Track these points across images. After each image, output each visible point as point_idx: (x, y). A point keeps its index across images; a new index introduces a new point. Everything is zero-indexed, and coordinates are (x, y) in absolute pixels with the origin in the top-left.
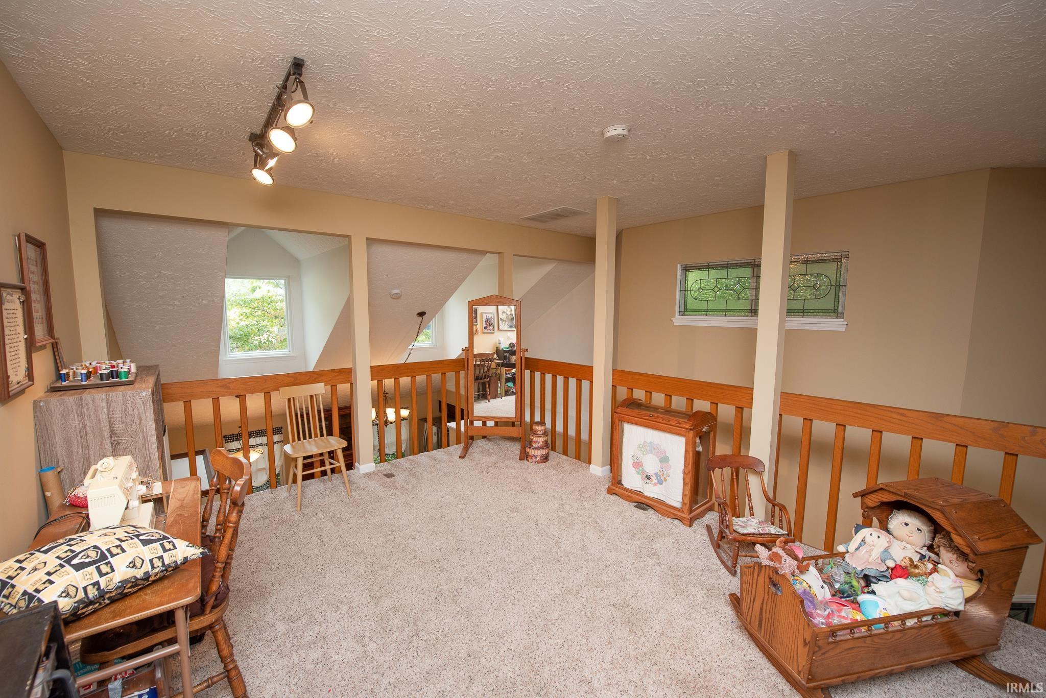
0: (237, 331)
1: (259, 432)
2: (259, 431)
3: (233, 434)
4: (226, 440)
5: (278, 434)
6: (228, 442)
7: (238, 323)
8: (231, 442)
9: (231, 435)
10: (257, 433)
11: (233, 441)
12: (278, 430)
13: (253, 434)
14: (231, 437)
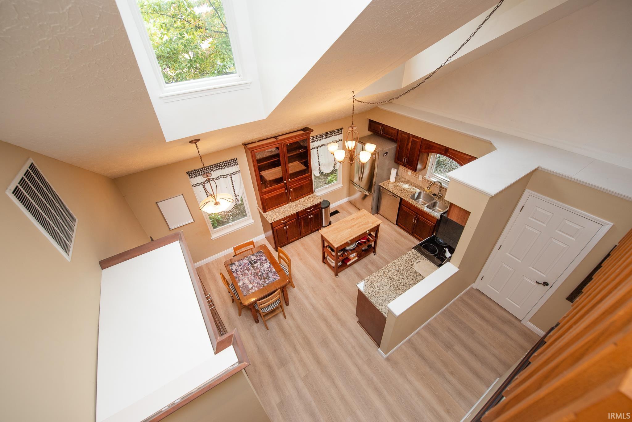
0: (163, 48)
1: (218, 166)
2: (217, 164)
3: (195, 170)
4: (190, 176)
5: (234, 165)
6: (192, 177)
7: (161, 38)
8: (194, 177)
9: (193, 171)
10: (216, 166)
11: (196, 176)
12: (234, 161)
13: (213, 167)
14: (194, 173)
